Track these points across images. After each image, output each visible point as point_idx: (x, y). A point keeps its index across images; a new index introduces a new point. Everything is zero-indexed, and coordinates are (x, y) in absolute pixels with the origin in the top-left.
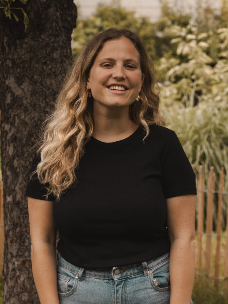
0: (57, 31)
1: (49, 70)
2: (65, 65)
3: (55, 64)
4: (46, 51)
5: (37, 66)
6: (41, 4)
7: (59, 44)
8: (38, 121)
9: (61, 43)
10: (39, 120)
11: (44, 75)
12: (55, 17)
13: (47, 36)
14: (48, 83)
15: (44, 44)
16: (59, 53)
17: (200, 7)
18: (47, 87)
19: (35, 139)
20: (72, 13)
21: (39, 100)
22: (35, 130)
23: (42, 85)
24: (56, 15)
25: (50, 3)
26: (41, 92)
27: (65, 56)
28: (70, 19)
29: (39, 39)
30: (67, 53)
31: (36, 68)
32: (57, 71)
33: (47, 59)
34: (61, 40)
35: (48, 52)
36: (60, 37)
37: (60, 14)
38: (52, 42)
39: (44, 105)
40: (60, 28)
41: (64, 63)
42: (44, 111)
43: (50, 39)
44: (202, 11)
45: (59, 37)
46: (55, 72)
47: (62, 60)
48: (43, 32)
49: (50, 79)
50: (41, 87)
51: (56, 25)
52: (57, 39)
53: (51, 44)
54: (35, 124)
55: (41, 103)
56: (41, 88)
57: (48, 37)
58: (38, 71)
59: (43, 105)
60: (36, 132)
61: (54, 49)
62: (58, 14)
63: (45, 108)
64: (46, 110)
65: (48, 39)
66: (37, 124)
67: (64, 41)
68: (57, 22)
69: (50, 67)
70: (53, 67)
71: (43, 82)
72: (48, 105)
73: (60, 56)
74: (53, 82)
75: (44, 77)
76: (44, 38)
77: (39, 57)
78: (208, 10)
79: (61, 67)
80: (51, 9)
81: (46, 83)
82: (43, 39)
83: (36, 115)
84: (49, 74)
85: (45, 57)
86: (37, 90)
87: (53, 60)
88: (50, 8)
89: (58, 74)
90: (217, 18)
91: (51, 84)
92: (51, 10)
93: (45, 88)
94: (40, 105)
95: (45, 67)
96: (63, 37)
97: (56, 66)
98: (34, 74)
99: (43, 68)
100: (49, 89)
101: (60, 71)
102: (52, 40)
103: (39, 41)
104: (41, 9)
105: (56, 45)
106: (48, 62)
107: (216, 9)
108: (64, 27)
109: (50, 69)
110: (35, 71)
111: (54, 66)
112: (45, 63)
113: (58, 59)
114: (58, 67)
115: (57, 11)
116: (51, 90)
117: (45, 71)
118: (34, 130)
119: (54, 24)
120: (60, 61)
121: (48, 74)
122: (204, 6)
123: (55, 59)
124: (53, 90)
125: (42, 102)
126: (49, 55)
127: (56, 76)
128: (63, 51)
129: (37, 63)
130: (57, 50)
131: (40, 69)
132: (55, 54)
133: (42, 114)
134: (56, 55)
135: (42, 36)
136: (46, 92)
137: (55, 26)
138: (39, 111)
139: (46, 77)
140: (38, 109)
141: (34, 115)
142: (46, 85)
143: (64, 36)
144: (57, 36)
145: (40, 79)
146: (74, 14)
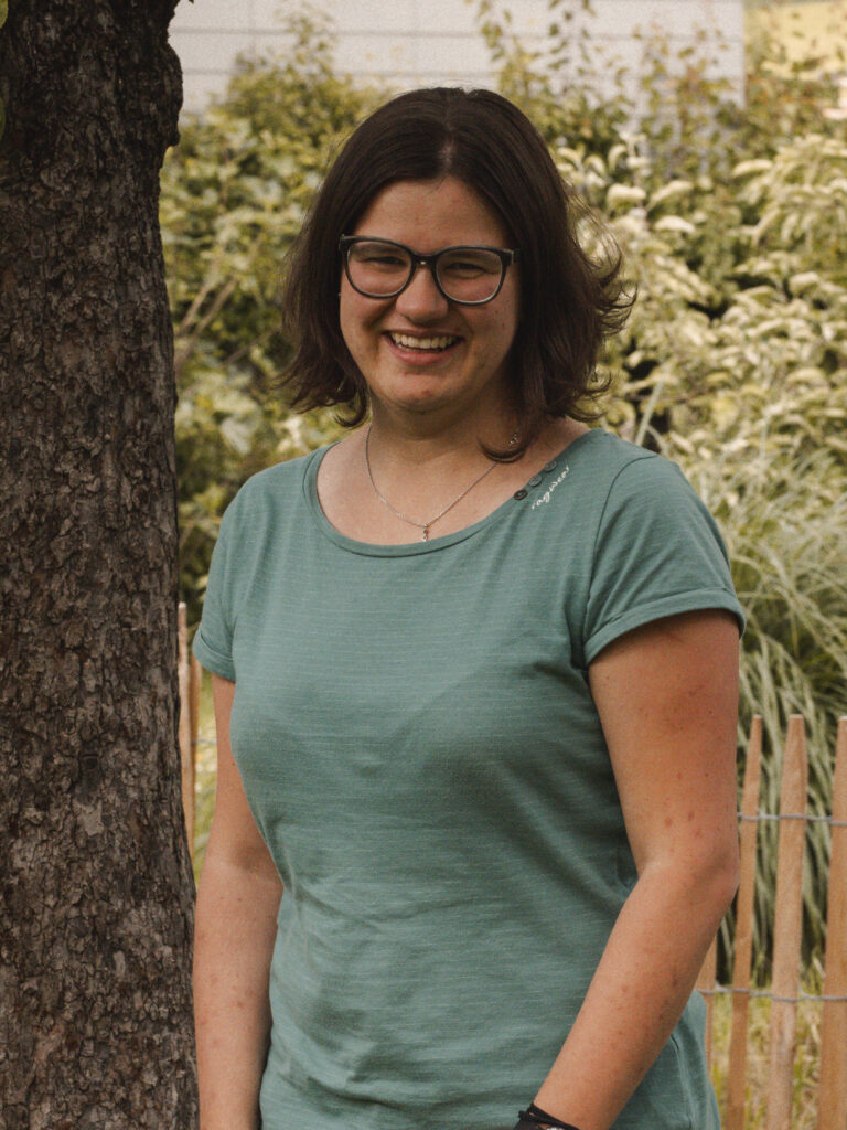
0: (102, 155)
1: (72, 310)
2: (133, 290)
3: (95, 288)
4: (60, 234)
5: (24, 293)
6: (39, 47)
7: (111, 209)
8: (28, 513)
9: (118, 207)
10: (30, 508)
11: (53, 328)
12: (95, 102)
13: (63, 176)
14: (68, 362)
15: (51, 206)
16: (111, 244)
17: (659, 72)
18: (63, 375)
19: (15, 582)
20: (162, 86)
21: (31, 431)
22: (17, 547)
23: (44, 368)
24: (98, 91)
25: (74, 48)
26: (39, 396)
27: (133, 256)
28: (153, 108)
29: (34, 189)
30: (143, 242)
31: (20, 302)
32: (102, 316)
33: (63, 266)
34: (121, 192)
35: (66, 238)
36: (116, 181)
37: (116, 91)
38: (85, 201)
39: (50, 448)
40: (114, 143)
41: (130, 282)
42: (52, 472)
43: (75, 188)
44: (665, 88)
45: (109, 178)
46: (95, 319)
47: (123, 272)
48: (47, 162)
49: (75, 345)
50: (39, 379)
51: (100, 131)
52: (105, 188)
53: (78, 208)
54: (15, 525)
55: (39, 442)
56: (41, 383)
57: (66, 181)
58: (27, 313)
59: (47, 449)
60: (19, 557)
61: (90, 229)
62: (108, 89)
63: (55, 460)
64: (58, 469)
65: (67, 188)
66: (23, 524)
67: (132, 195)
68: (103, 123)
69: (76, 297)
70: (86, 299)
71: (49, 361)
72: (67, 448)
73: (117, 257)
74: (89, 356)
75: (52, 339)
76: (51, 185)
77: (34, 257)
78: (693, 87)
79: (119, 298)
80: (81, 70)
81: (59, 362)
82: (48, 189)
83: (22, 486)
84: (71, 327)
85: (57, 261)
86: (25, 391)
87: (86, 270)
88: (76, 66)
89: (106, 327)
90: (728, 118)
91: (80, 366)
92: (82, 75)
93: (55, 381)
94: (34, 447)
95: (55, 299)
96: (124, 185)
97: (101, 294)
98: (13, 327)
99: (48, 302)
100: (71, 386)
101: (116, 315)
102: (85, 193)
103: (34, 194)
104: (40, 68)
105: (98, 210)
106: (69, 280)
107: (723, 82)
108: (130, 140)
109: (78, 307)
110: (18, 314)
111: (92, 294)
112: (56, 284)
113: (106, 266)
114: (105, 297)
115: (105, 76)
116: (78, 391)
117: (54, 314)
118: (13, 549)
119: (91, 129)
120: (116, 273)
121: (66, 326)
122: (676, 67)
123: (95, 268)
124: (88, 389)
125: (44, 438)
126: (71, 253)
127: (98, 334)
128: (128, 237)
129: (24, 282)
130: (104, 231)
131: (36, 306)
132: (94, 248)
133: (44, 487)
134: (99, 251)
135: (43, 177)
136: (59, 402)
137: (96, 136)
138: (30, 472)
139: (58, 337)
140: (27, 467)
141: (12, 487)
142: (59, 372)
143: (129, 177)
144: (104, 175)
145: (37, 346)
146: (168, 89)
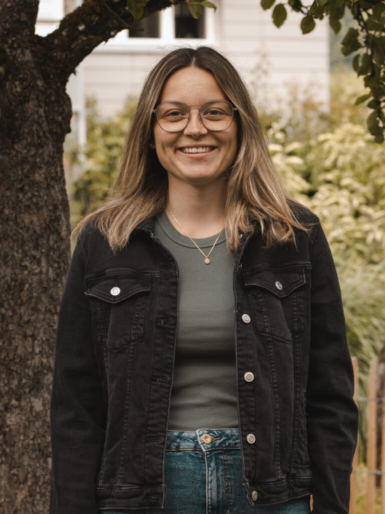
0: (39, 137)
1: (28, 200)
2: (53, 192)
3: (37, 191)
4: (23, 170)
5: (8, 193)
6: (13, 95)
7: (43, 159)
8: (11, 281)
9: (46, 158)
10: (12, 280)
11: (20, 207)
12: (36, 116)
13: (24, 146)
14: (27, 221)
15: (19, 158)
16: (44, 173)
17: (295, 99)
18: (25, 226)
19: (6, 310)
20: (64, 110)
21: (12, 249)
22: (7, 295)
23: (17, 224)
24: (37, 112)
25: (27, 94)
26: (15, 234)
27: (53, 178)
28: (60, 118)
29: (12, 151)
30: (56, 172)
31: (7, 197)
32: (40, 203)
33: (24, 183)
34: (47, 153)
35: (25, 171)
36: (45, 148)
37: (45, 112)
38: (33, 156)
39: (20, 256)
40: (44, 133)
41: (51, 189)
42: (21, 265)
43: (29, 151)
44: (298, 107)
45: (42, 147)
46: (37, 203)
47: (48, 184)
48: (17, 140)
49: (29, 214)
50: (15, 228)
51: (38, 128)
52: (41, 151)
53: (30, 159)
54: (6, 286)
55: (15, 253)
56: (16, 230)
57: (25, 148)
58: (10, 202)
59: (18, 256)
60: (8, 300)
61: (35, 167)
62: (41, 111)
63: (22, 260)
64: (23, 264)
65: (25, 151)
66: (9, 286)
67: (52, 154)
68: (40, 125)
69: (29, 195)
70: (33, 195)
71: (19, 220)
72: (26, 255)
73: (46, 178)
74: (35, 219)
75: (20, 212)
76: (19, 150)
77: (12, 179)
78: (309, 105)
79: (47, 195)
80: (30, 104)
81: (23, 221)
82: (18, 152)
83: (9, 271)
84: (28, 207)
85: (22, 180)
86: (9, 233)
87: (34, 184)
88: (28, 101)
89: (42, 207)
90: (323, 117)
91: (31, 222)
92: (31, 106)
93: (21, 228)
94: (13, 256)
95: (21, 196)
96: (50, 148)
97: (39, 194)
98: (4, 207)
99: (18, 197)
100: (28, 231)
101: (46, 202)
102: (33, 153)
103: (12, 153)
104: (14, 103)
105: (38, 160)
106: (27, 188)
107: (321, 104)
108: (51, 131)
109: (30, 199)
110: (6, 202)
111: (36, 193)
112: (21, 190)
113: (41, 182)
114: (41, 195)
115: (40, 106)
116: (31, 232)
117: (21, 201)
118: (5, 297)
119: (35, 127)
120: (45, 185)
121: (26, 206)
122: (301, 97)
123: (37, 183)
124: (35, 232)
125: (17, 252)
126: (27, 177)
127: (39, 209)
128: (51, 170)
129: (8, 189)
130: (41, 168)
131: (13, 199)
132: (37, 175)
133: (17, 271)
134: (38, 176)
135: (16, 147)
136: (23, 236)
137: (37, 130)
138: (12, 265)
139: (23, 211)
140: (10, 263)
141: (4, 272)
142: (23, 225)
143: (51, 146)
144: (40, 146)
145: (14, 215)
146: (66, 111)
